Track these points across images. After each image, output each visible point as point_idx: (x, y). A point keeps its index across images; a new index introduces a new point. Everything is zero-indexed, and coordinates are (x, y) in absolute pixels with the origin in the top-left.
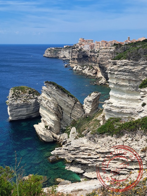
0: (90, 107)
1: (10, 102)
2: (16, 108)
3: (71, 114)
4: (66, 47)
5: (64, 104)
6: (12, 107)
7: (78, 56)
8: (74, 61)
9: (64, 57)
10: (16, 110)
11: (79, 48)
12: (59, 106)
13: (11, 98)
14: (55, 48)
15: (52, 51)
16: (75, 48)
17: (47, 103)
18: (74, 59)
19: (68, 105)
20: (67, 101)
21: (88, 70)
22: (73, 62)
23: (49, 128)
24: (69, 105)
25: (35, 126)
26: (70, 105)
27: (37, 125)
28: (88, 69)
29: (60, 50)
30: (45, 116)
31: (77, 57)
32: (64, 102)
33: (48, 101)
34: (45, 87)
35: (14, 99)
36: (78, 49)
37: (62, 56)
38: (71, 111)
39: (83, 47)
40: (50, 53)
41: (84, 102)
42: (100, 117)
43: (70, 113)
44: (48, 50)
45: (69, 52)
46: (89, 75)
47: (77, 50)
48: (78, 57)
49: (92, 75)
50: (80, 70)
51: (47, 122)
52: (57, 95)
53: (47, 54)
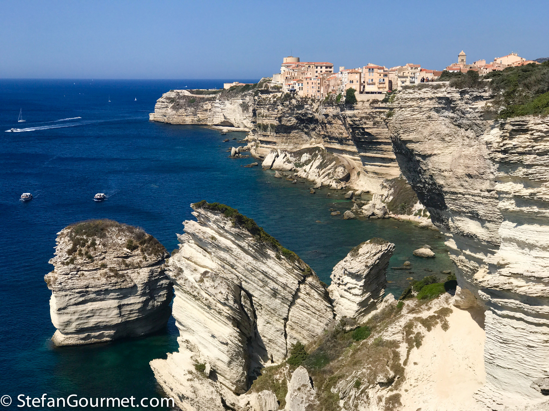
0: (356, 295)
1: (61, 278)
2: (81, 299)
3: (286, 319)
4: (232, 89)
5: (261, 284)
6: (67, 298)
7: (280, 119)
8: (264, 136)
9: (224, 124)
10: (81, 307)
11: (286, 90)
12: (243, 293)
13: (63, 263)
14: (192, 92)
15: (182, 101)
16: (267, 92)
17: (202, 281)
18: (265, 128)
19: (276, 286)
20: (273, 274)
21: (320, 167)
22: (262, 138)
23: (207, 370)
24: (280, 288)
25: (156, 364)
26: (285, 286)
27: (161, 360)
28: (317, 163)
29: (209, 100)
30: (195, 327)
31: (276, 123)
32: (261, 276)
33: (206, 273)
34: (192, 222)
35: (75, 268)
36: (279, 95)
37: (218, 119)
38: (286, 309)
39: (296, 87)
40: (173, 108)
41: (332, 277)
42: (396, 330)
43: (285, 316)
44: (167, 98)
45: (245, 107)
46: (323, 186)
47: (274, 97)
48: (280, 121)
49: (334, 185)
50: (289, 166)
51: (201, 348)
52: (239, 250)
53: (164, 110)
